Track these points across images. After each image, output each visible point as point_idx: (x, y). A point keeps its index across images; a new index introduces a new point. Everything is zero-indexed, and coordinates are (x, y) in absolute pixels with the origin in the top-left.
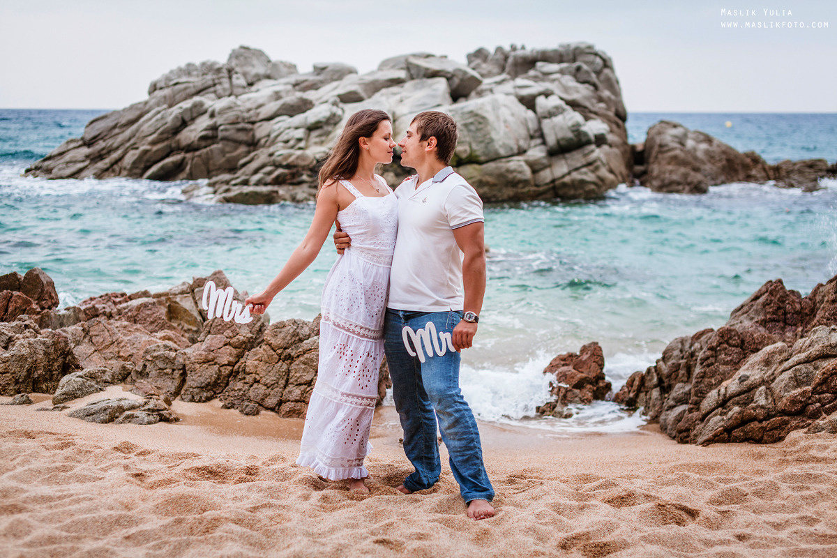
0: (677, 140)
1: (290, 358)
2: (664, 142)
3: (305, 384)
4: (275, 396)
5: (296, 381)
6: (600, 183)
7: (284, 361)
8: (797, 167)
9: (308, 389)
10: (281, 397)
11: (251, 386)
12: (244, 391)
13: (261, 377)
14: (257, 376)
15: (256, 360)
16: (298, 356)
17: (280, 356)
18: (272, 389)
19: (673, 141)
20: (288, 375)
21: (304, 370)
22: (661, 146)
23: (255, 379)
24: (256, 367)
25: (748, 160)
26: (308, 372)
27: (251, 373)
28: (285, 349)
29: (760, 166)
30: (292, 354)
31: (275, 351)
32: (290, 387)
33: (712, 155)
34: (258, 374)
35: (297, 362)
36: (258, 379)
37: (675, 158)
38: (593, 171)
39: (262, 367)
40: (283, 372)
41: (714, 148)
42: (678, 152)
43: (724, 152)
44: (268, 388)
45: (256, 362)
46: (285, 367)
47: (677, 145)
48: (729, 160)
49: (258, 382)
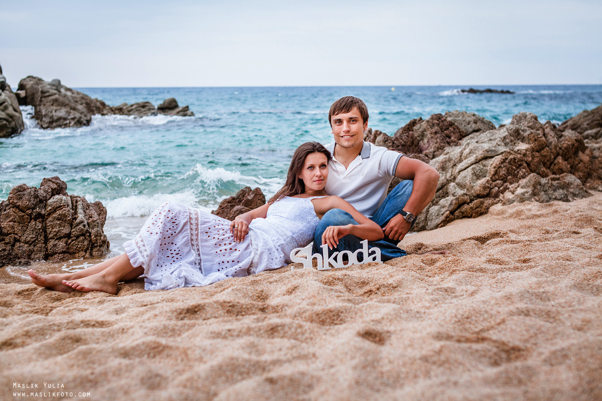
0: (54, 88)
1: (39, 216)
2: (45, 89)
3: (65, 238)
4: (40, 251)
5: (56, 235)
6: (10, 119)
7: (35, 220)
8: (134, 107)
9: (69, 241)
10: (47, 251)
11: (13, 245)
12: (9, 251)
13: (20, 237)
14: (16, 236)
15: (10, 221)
16: (49, 214)
17: (31, 216)
18: (34, 246)
19: (51, 89)
20: (45, 232)
21: (60, 225)
22: (43, 92)
23: (15, 238)
24: (13, 227)
25: (98, 104)
26: (64, 227)
27: (11, 234)
28: (33, 209)
29: (107, 108)
30: (43, 212)
31: (24, 212)
32: (51, 243)
33: (75, 99)
34: (16, 234)
35: (50, 219)
36: (18, 238)
37: (56, 100)
38: (3, 111)
39: (18, 228)
40: (40, 229)
41: (75, 95)
42: (57, 96)
43: (83, 98)
44: (30, 245)
45: (11, 223)
46: (40, 226)
47: (56, 92)
48: (87, 104)
49: (19, 241)
